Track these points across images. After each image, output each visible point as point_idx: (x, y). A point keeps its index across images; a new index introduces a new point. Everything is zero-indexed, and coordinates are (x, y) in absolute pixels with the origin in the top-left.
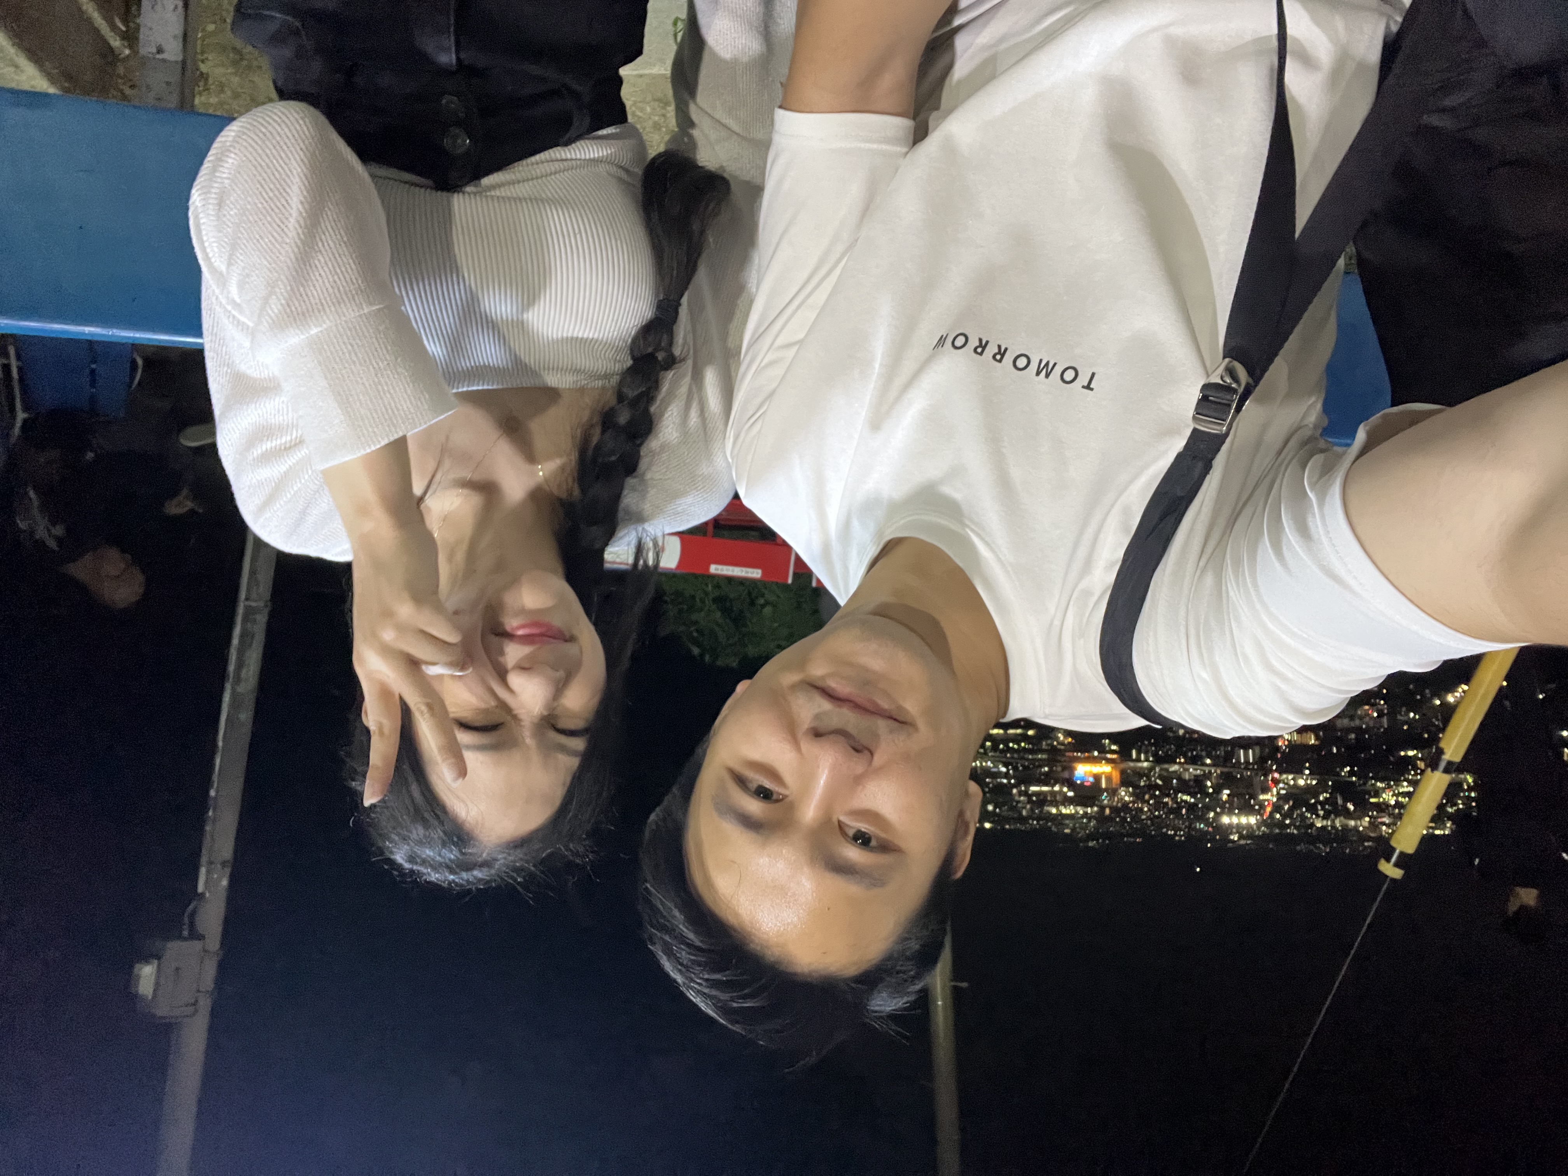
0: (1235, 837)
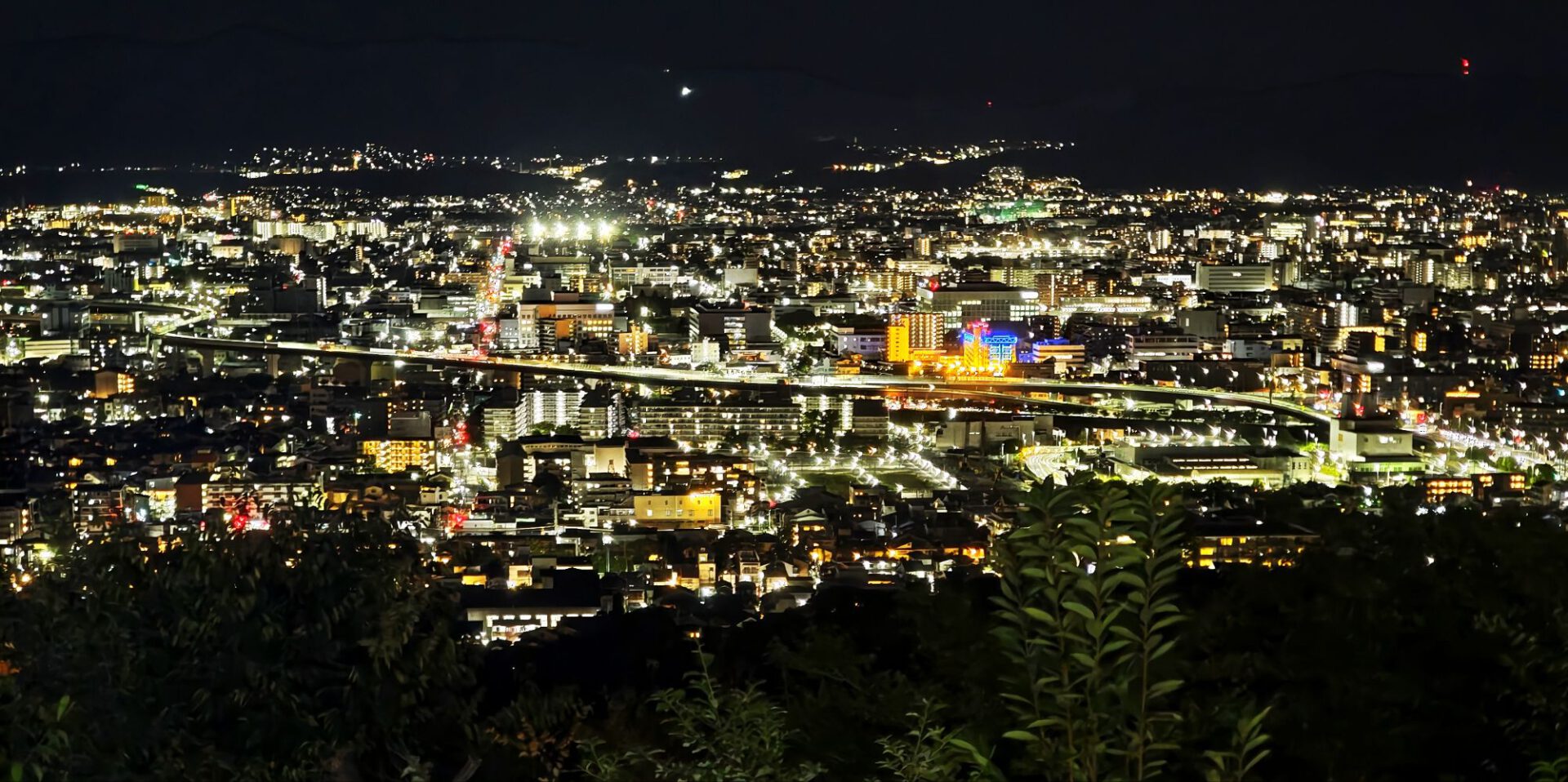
0: (589, 185)
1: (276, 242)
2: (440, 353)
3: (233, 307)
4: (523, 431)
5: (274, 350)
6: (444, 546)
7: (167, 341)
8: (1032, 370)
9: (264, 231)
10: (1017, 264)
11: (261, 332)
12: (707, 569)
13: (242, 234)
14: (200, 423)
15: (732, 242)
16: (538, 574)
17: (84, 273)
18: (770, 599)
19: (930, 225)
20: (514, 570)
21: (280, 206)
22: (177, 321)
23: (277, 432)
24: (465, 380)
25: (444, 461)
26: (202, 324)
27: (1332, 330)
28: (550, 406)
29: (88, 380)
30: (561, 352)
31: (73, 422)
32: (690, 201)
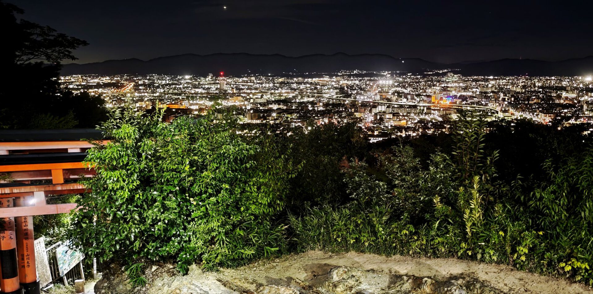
0: (388, 76)
1: (343, 84)
2: (366, 100)
3: (337, 93)
4: (377, 111)
5: (342, 100)
6: (366, 128)
7: (327, 98)
8: (453, 103)
9: (341, 82)
10: (452, 87)
11: (340, 97)
12: (404, 132)
13: (338, 83)
14: (332, 110)
15: (409, 84)
16: (379, 132)
17: (316, 88)
18: (413, 136)
19: (439, 81)
20: (375, 132)
21: (344, 78)
22: (329, 95)
23: (342, 111)
24: (369, 104)
25: (366, 116)
26: (332, 96)
27: (499, 97)
28: (382, 108)
29: (316, 104)
30: (383, 100)
31: (314, 110)
32: (403, 78)
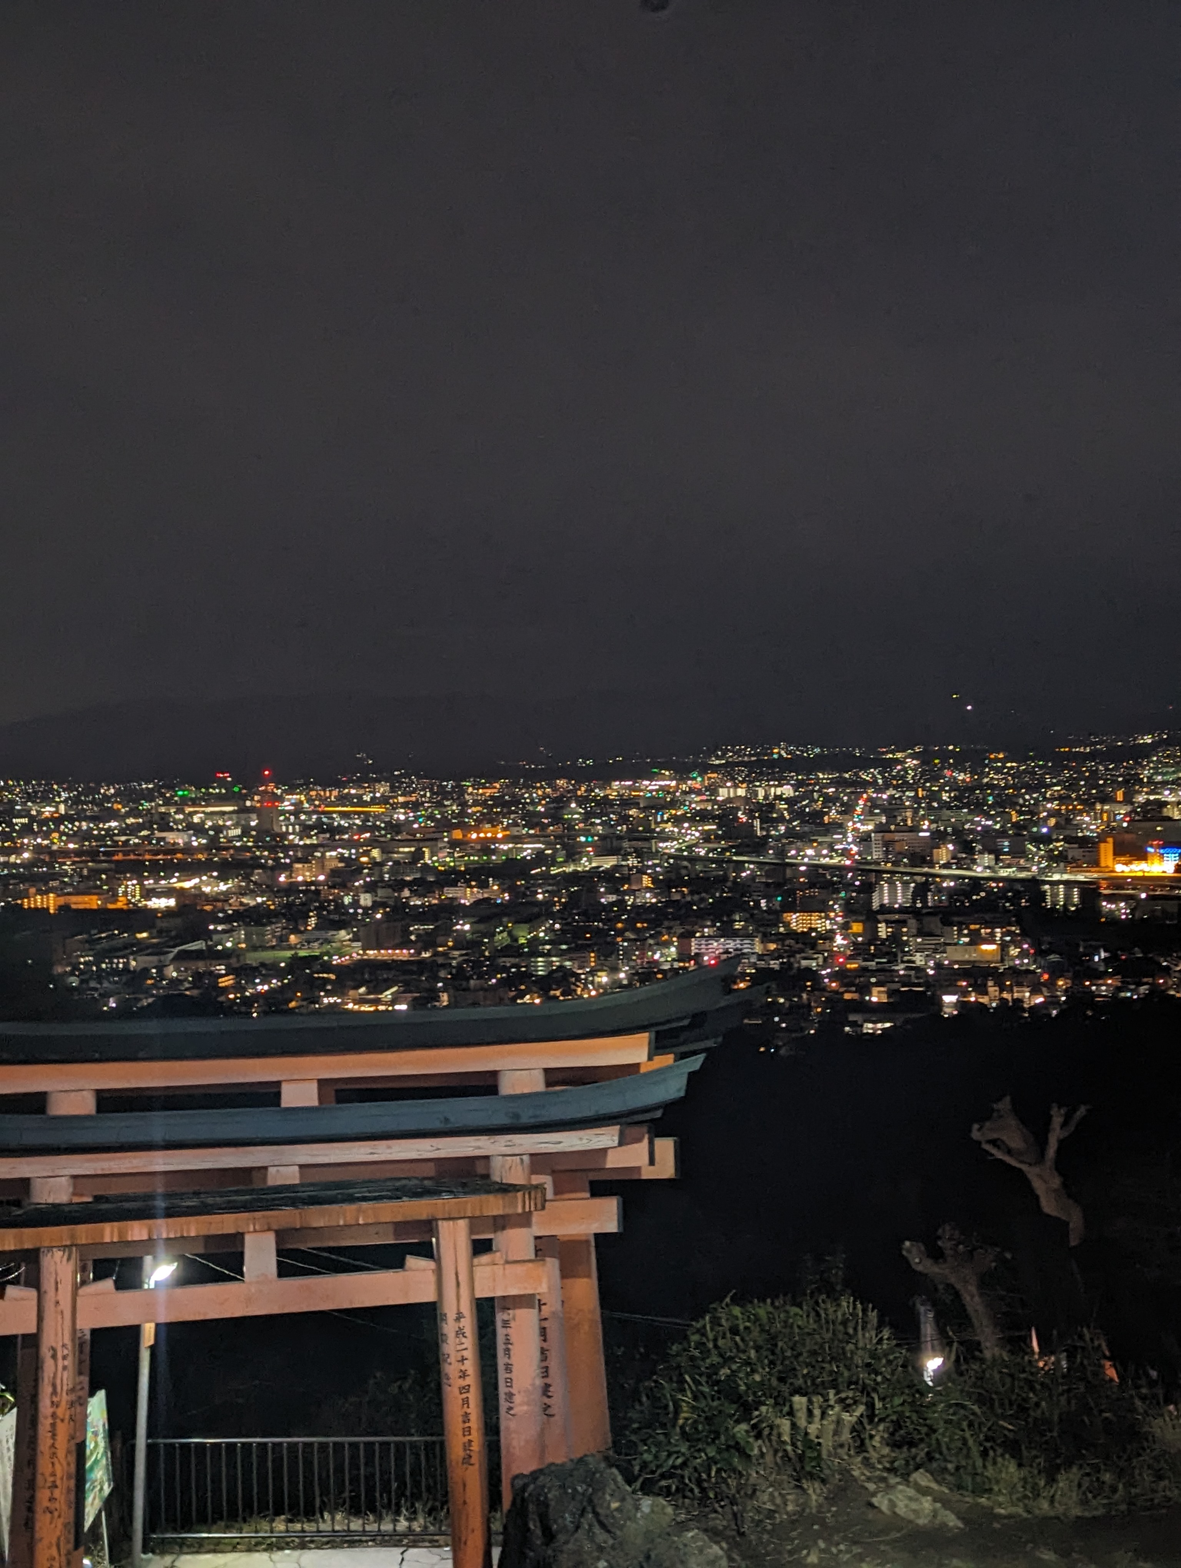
2: (826, 862)
3: (706, 837)
4: (877, 907)
5: (730, 861)
6: (834, 976)
7: (670, 856)
9: (723, 794)
11: (723, 850)
12: (993, 990)
13: (710, 795)
14: (689, 903)
16: (890, 994)
18: (1033, 1009)
19: (1123, 782)
20: (875, 990)
21: (733, 779)
22: (675, 845)
25: (831, 925)
26: (689, 848)
28: (893, 892)
29: (626, 879)
30: (899, 860)
31: (619, 903)
32: (974, 771)
